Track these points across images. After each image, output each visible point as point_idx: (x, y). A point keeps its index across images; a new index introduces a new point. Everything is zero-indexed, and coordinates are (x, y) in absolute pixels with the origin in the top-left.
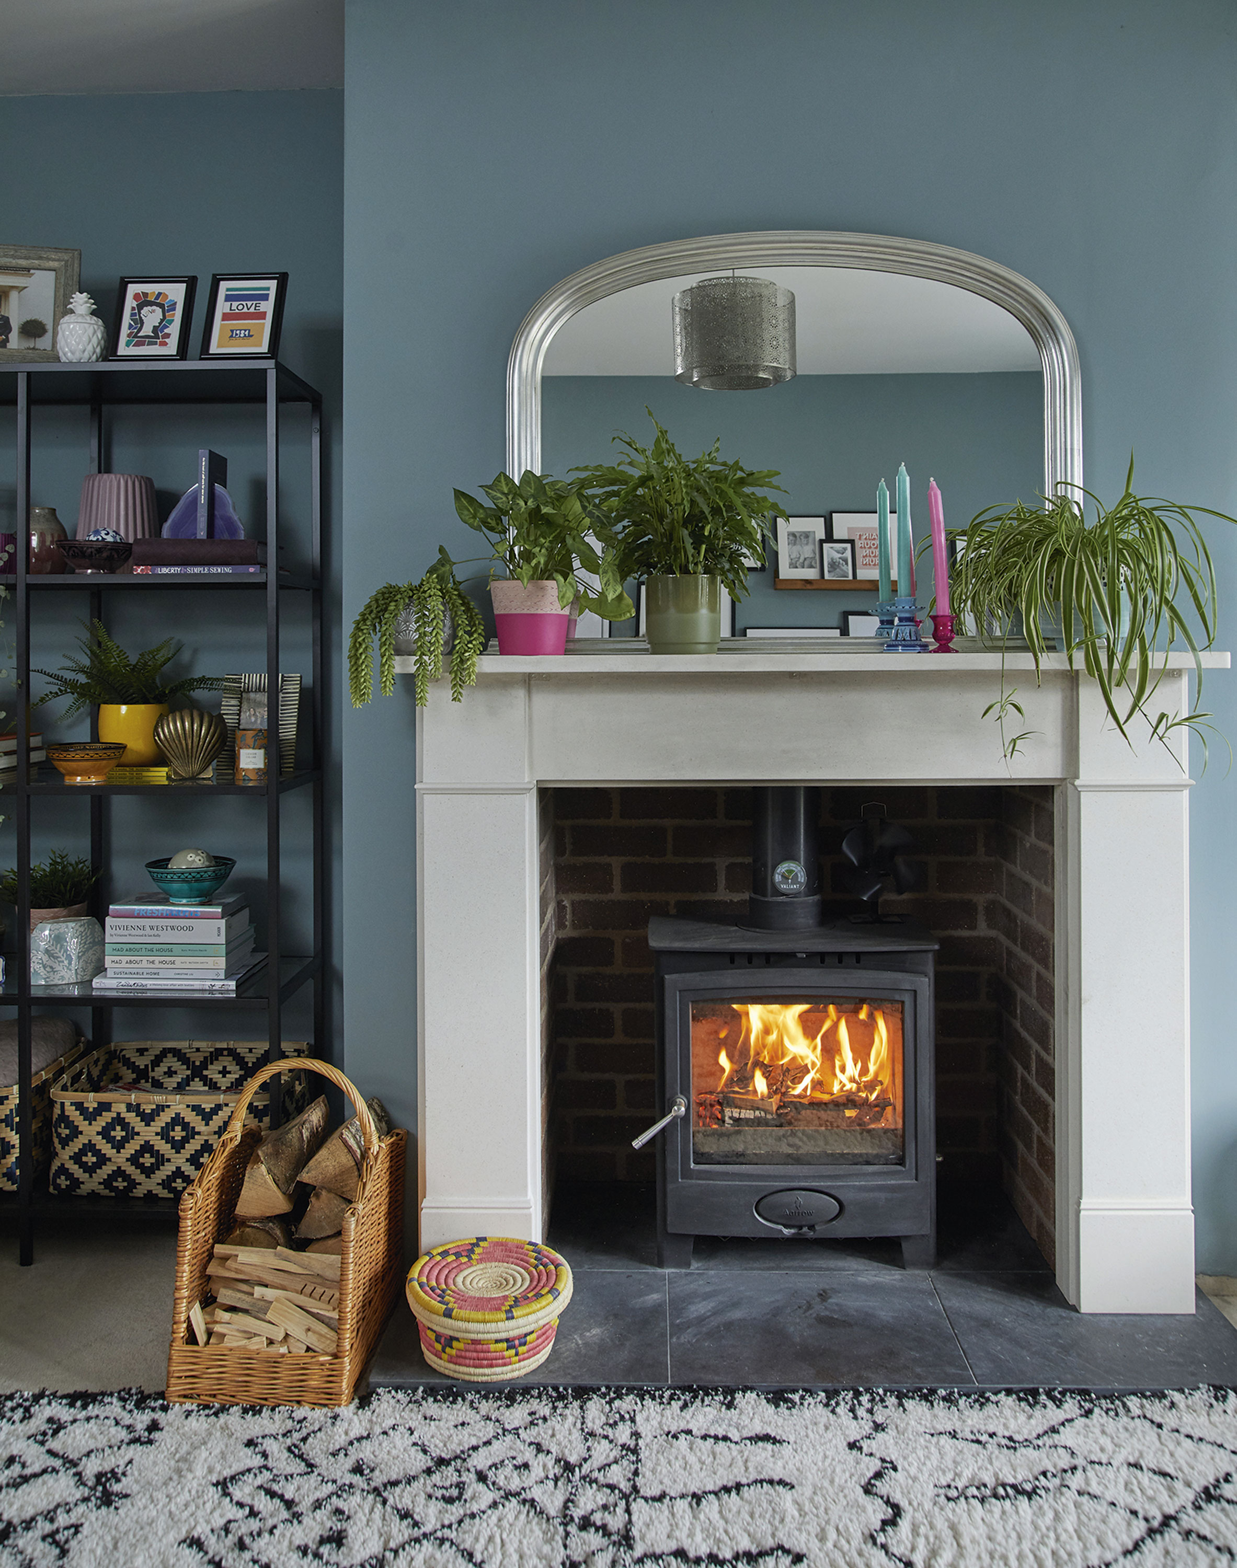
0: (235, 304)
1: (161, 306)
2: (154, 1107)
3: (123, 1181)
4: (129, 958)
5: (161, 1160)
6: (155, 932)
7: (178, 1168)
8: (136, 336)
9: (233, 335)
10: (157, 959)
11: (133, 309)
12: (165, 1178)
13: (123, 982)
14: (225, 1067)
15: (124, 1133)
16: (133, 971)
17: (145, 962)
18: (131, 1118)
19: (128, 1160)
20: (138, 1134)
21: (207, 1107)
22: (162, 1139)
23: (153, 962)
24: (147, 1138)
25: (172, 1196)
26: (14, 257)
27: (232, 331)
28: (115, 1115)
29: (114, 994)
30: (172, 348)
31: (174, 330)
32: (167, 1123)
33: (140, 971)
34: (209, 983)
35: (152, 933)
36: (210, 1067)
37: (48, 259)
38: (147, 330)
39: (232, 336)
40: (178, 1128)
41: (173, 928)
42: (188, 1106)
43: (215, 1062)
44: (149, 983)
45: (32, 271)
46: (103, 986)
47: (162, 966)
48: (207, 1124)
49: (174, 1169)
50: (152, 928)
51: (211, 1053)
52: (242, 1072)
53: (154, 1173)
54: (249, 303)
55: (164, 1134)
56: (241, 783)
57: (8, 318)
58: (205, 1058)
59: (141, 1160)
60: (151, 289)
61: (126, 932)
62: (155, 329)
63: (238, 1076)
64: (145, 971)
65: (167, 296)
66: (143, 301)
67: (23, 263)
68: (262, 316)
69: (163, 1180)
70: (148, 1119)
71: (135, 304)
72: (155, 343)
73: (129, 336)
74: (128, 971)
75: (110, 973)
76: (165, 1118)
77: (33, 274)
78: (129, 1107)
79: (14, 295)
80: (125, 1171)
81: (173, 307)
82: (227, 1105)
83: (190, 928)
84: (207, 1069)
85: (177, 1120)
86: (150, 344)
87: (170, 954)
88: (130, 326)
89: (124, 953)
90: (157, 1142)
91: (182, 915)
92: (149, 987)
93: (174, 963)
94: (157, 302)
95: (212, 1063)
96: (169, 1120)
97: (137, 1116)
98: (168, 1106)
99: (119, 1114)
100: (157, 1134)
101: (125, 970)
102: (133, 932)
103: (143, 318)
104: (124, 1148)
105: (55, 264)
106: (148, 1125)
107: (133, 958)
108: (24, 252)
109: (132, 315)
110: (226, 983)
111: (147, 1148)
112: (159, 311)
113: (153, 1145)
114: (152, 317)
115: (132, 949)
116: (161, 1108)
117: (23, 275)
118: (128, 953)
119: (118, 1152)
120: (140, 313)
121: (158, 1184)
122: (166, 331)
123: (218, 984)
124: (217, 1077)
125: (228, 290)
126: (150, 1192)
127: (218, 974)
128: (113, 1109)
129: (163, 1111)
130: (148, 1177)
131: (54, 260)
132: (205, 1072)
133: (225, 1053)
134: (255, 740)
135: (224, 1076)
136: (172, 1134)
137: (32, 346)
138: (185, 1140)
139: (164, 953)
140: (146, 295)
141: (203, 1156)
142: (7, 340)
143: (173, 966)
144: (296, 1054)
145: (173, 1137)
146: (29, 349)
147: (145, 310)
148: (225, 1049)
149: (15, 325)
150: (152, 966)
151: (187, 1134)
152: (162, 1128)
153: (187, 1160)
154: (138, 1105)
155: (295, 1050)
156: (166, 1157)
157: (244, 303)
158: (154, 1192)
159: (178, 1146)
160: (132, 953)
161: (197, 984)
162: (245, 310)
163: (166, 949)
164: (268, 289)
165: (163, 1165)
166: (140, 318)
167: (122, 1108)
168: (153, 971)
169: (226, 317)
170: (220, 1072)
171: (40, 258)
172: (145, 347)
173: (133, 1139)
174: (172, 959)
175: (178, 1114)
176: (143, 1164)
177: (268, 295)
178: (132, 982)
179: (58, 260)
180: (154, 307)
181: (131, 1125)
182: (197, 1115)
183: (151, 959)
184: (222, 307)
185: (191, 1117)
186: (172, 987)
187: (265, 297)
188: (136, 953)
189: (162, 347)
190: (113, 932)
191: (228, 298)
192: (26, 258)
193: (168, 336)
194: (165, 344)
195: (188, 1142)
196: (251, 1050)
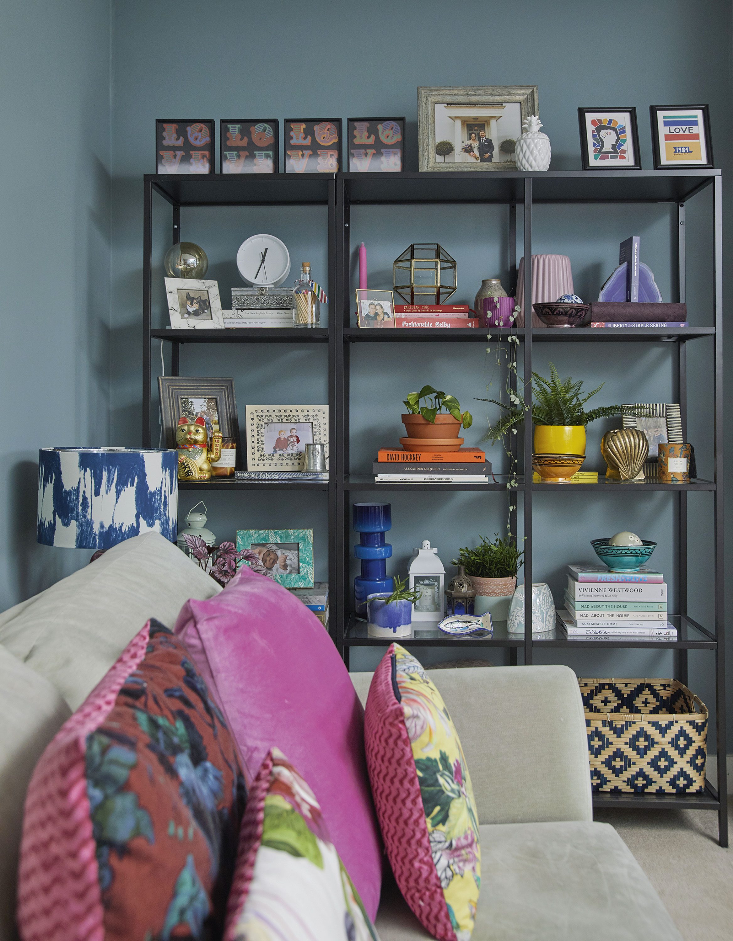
0: (672, 128)
1: (614, 129)
2: (624, 723)
3: (598, 779)
4: (594, 613)
5: (628, 763)
6: (613, 593)
7: (641, 770)
8: (600, 152)
9: (676, 150)
10: (615, 613)
11: (593, 131)
12: (630, 777)
13: (591, 630)
14: (606, 698)
15: (600, 743)
16: (597, 622)
17: (606, 616)
18: (606, 731)
19: (603, 763)
20: (611, 743)
21: (663, 723)
22: (630, 747)
23: (612, 616)
24: (619, 747)
25: (632, 790)
26: (492, 95)
27: (675, 148)
28: (594, 729)
29: (584, 639)
30: (629, 161)
31: (628, 146)
32: (633, 736)
33: (603, 622)
34: (656, 631)
35: (611, 593)
36: (595, 697)
37: (515, 94)
38: (607, 147)
39: (675, 152)
40: (642, 739)
41: (626, 590)
42: (649, 723)
43: (599, 694)
44: (611, 631)
45: (504, 105)
46: (575, 633)
47: (619, 618)
48: (663, 736)
49: (638, 770)
50: (610, 590)
51: (596, 687)
52: (620, 702)
53: (622, 773)
54: (684, 128)
55: (632, 744)
56: (670, 483)
57: (491, 140)
58: (592, 691)
59: (613, 763)
60: (604, 117)
61: (591, 593)
62: (613, 146)
63: (616, 705)
64: (606, 622)
65: (617, 123)
66: (600, 127)
67: (498, 99)
68: (696, 137)
69: (628, 779)
70: (619, 732)
71: (593, 128)
72: (616, 157)
73: (595, 151)
74: (593, 622)
75: (579, 624)
76: (632, 731)
77: (505, 107)
78: (604, 723)
79: (493, 123)
80: (600, 771)
81: (623, 131)
82: (677, 722)
83: (640, 590)
84: (592, 699)
85: (641, 733)
86: (612, 158)
87: (625, 609)
88: (594, 145)
89: (590, 609)
90: (626, 750)
91: (633, 580)
92: (610, 634)
93: (628, 616)
94: (610, 126)
95: (596, 695)
96: (635, 733)
97: (610, 730)
98: (634, 723)
99: (597, 728)
100: (626, 743)
101: (591, 622)
102: (596, 593)
103: (603, 138)
104: (600, 754)
105: (521, 98)
106: (619, 736)
107: (596, 613)
108: (499, 91)
109: (594, 136)
110: (669, 630)
111: (618, 754)
112: (613, 133)
113: (623, 752)
114: (609, 138)
115: (596, 605)
116: (629, 724)
117: (498, 108)
118: (592, 609)
119: (596, 757)
120: (599, 135)
121: (624, 781)
122: (622, 148)
123: (664, 632)
124: (600, 705)
125: (664, 117)
126: (616, 787)
127: (662, 625)
128: (591, 725)
129: (630, 726)
130: (617, 776)
131: (520, 95)
132: (591, 702)
133: (607, 687)
134: (681, 451)
135: (606, 705)
136: (637, 743)
137: (509, 160)
138: (647, 748)
139: (620, 609)
140: (600, 121)
141: (660, 760)
142: (491, 156)
143: (627, 618)
144: (662, 688)
145: (638, 746)
146: (507, 162)
147: (603, 133)
148: (607, 684)
149: (496, 145)
150: (611, 618)
151: (649, 744)
152: (630, 739)
153: (648, 763)
154: (612, 722)
155: (662, 685)
156: (632, 761)
157: (680, 127)
158: (619, 788)
159: (642, 753)
160: (596, 609)
161: (647, 632)
162: (681, 132)
163: (622, 605)
164: (696, 117)
165: (630, 767)
166: (600, 138)
167: (599, 724)
168: (613, 622)
169: (667, 138)
170: (602, 702)
171: (510, 94)
172: (609, 160)
173: (607, 747)
174: (627, 613)
175: (642, 729)
176: (614, 766)
177: (697, 121)
178: (597, 630)
179: (523, 95)
180: (609, 131)
181: (606, 737)
182: (656, 729)
183: (611, 613)
184: (663, 131)
185: (651, 731)
186: (629, 634)
187: (695, 123)
188: (599, 609)
189: (622, 160)
190: (582, 593)
191: (666, 124)
192: (500, 95)
193: (625, 152)
194: (624, 158)
195: (650, 750)
196: (626, 685)
